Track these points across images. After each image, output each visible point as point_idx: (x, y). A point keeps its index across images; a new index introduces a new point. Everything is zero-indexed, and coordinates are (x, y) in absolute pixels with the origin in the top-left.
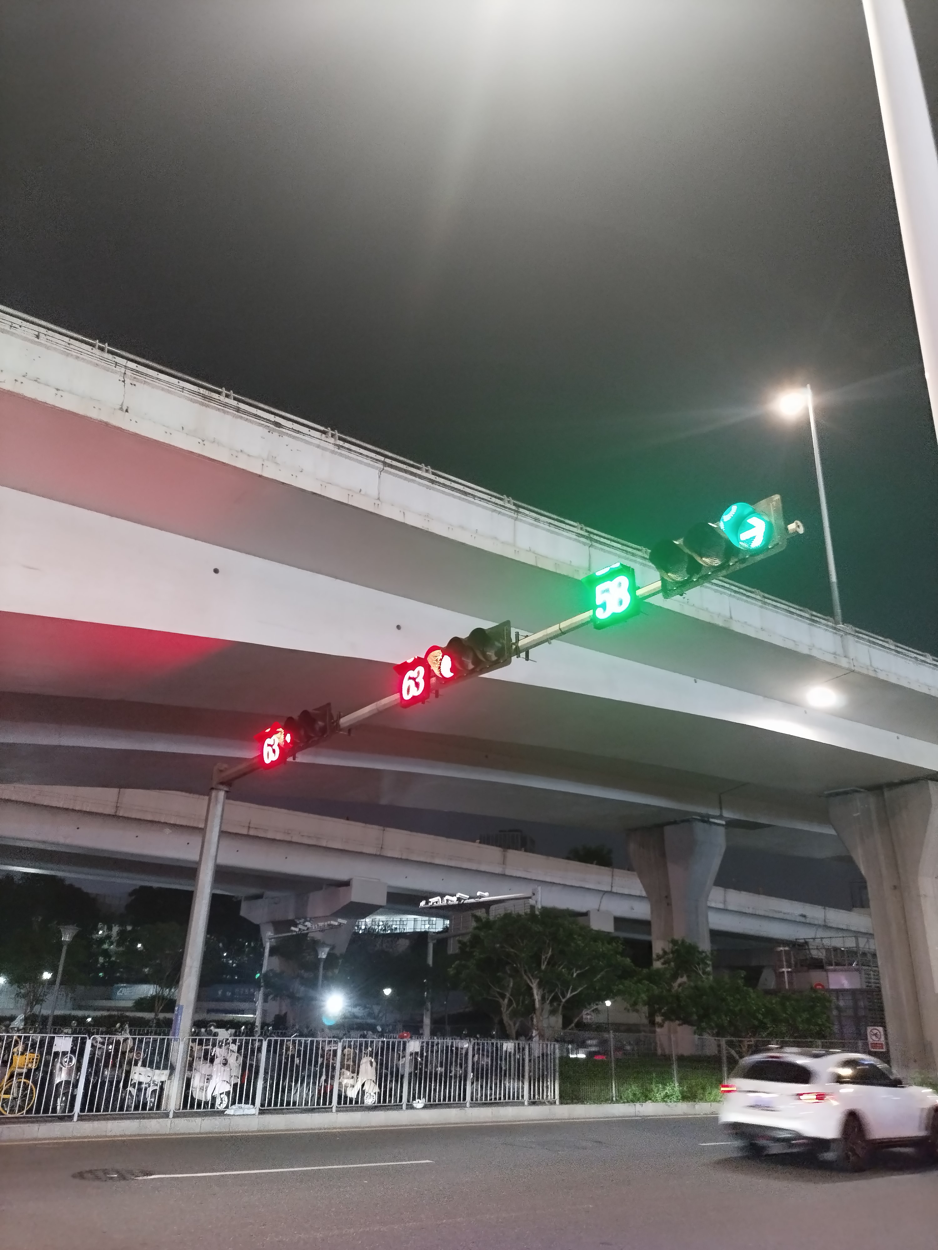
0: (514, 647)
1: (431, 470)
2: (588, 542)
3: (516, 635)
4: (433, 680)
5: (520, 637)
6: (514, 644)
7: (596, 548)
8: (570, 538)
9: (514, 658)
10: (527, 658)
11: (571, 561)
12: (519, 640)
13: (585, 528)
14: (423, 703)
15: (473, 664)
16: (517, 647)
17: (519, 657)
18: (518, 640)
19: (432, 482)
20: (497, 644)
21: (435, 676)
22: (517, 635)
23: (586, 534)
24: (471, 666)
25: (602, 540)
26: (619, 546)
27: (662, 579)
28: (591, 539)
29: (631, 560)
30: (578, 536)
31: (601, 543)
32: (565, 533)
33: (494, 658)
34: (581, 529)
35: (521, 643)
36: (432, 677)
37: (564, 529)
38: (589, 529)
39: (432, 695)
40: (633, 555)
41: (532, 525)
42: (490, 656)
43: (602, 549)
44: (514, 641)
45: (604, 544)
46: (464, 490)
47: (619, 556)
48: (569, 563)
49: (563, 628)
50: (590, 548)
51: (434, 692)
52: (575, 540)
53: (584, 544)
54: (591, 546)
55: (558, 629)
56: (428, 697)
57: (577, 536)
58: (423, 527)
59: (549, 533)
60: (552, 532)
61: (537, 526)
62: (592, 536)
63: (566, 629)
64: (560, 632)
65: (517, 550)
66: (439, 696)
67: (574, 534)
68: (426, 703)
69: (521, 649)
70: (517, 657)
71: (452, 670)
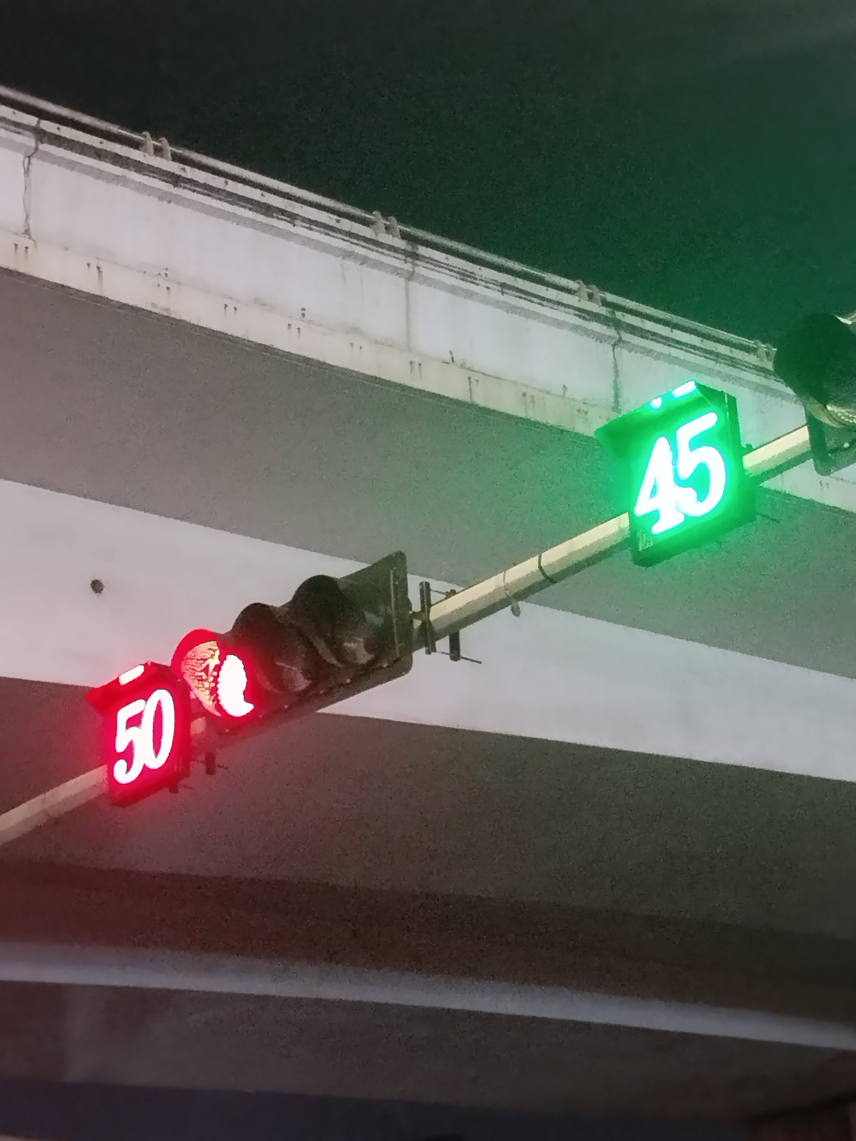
0: (417, 623)
1: (169, 149)
2: (611, 332)
3: (422, 591)
4: (198, 726)
5: (434, 597)
6: (415, 615)
7: (632, 348)
8: (559, 324)
9: (419, 655)
10: (455, 653)
11: (564, 387)
12: (430, 605)
13: (600, 295)
14: (174, 790)
15: (306, 673)
16: (427, 626)
17: (431, 649)
18: (426, 603)
19: (176, 180)
20: (373, 619)
21: (205, 713)
22: (425, 591)
23: (603, 311)
24: (302, 683)
25: (649, 326)
26: (695, 340)
27: (813, 424)
28: (618, 325)
29: (728, 378)
30: (584, 318)
31: (643, 334)
32: (546, 311)
33: (364, 657)
34: (591, 297)
35: (435, 614)
36: (196, 717)
37: (543, 299)
38: (610, 297)
39: (198, 767)
40: (733, 363)
41: (453, 290)
42: (354, 653)
43: (649, 352)
44: (416, 607)
45: (654, 336)
46: (263, 200)
47: (694, 368)
48: (561, 392)
49: (551, 565)
50: (617, 350)
51: (202, 758)
52: (575, 328)
53: (600, 338)
54: (618, 343)
55: (537, 567)
56: (186, 773)
57: (580, 316)
58: (154, 305)
59: (500, 312)
60: (512, 309)
61: (469, 295)
62: (619, 315)
63: (558, 570)
64: (542, 578)
65: (417, 360)
66: (219, 771)
67: (571, 311)
68: (181, 790)
69: (437, 627)
70: (428, 652)
71: (249, 695)
